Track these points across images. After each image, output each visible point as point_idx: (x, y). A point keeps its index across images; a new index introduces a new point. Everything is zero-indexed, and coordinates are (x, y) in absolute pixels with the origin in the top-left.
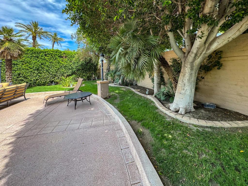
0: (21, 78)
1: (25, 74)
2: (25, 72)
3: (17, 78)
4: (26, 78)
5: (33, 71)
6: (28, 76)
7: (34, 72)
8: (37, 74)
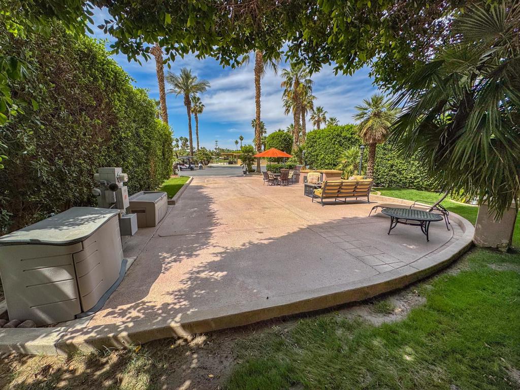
0: (392, 172)
1: (400, 166)
2: (401, 163)
3: (390, 171)
4: (400, 173)
5: (412, 162)
6: (404, 170)
7: (413, 164)
8: (418, 167)
